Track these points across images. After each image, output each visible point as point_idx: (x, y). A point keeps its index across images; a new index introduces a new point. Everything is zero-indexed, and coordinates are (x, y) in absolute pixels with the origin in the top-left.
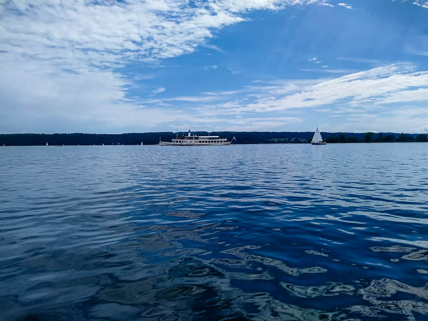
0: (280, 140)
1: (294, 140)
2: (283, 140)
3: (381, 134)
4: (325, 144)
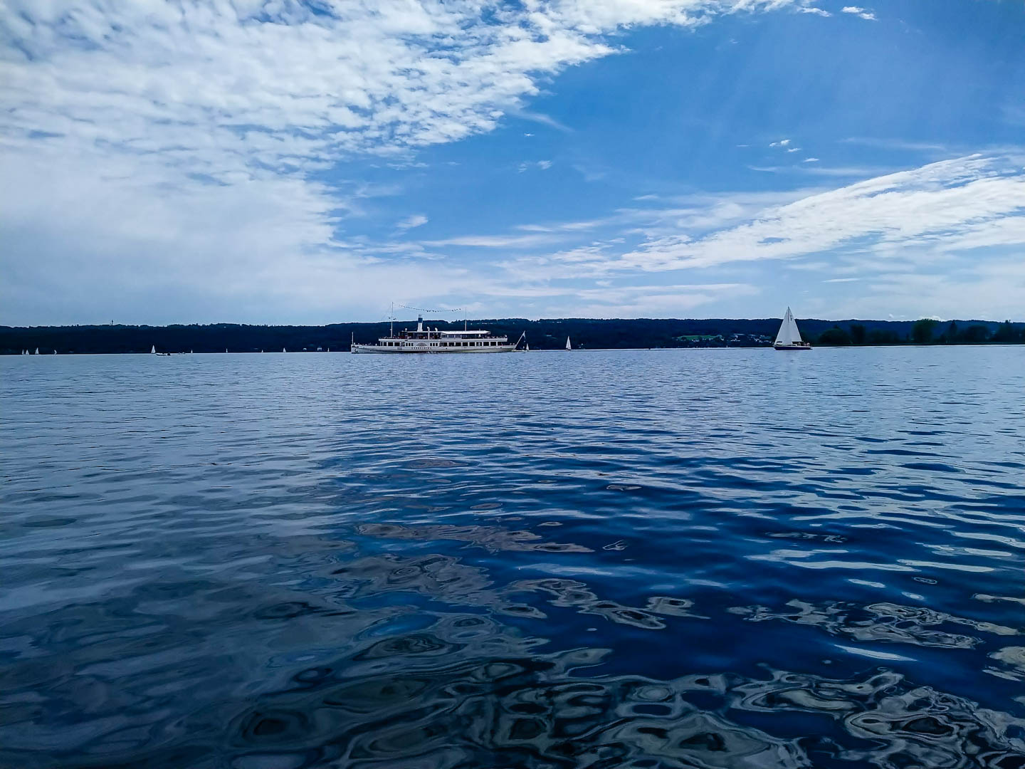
0: (704, 338)
1: (738, 339)
2: (711, 338)
3: (953, 324)
4: (809, 349)
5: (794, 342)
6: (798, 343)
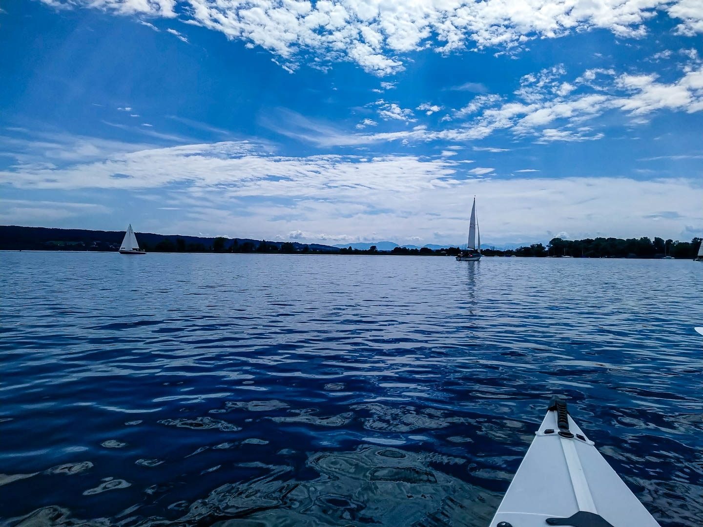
5: (133, 249)
6: (136, 249)
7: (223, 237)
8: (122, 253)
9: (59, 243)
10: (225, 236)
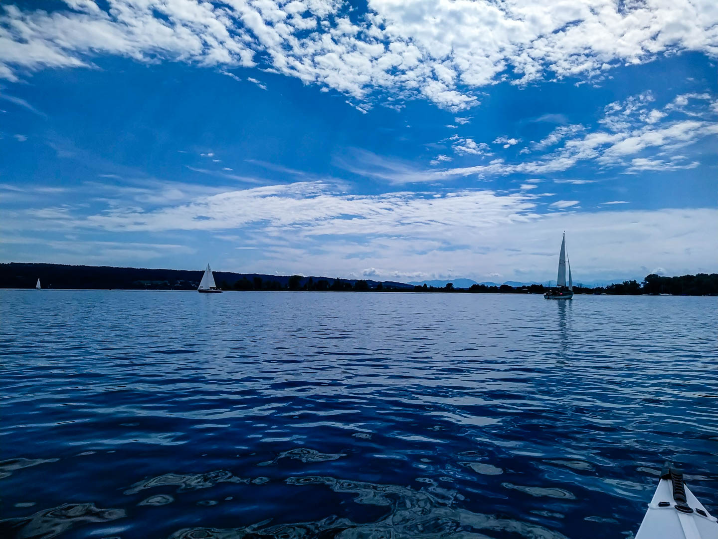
5: (211, 288)
6: (214, 288)
7: (298, 275)
8: (201, 291)
9: (147, 283)
10: (300, 275)
